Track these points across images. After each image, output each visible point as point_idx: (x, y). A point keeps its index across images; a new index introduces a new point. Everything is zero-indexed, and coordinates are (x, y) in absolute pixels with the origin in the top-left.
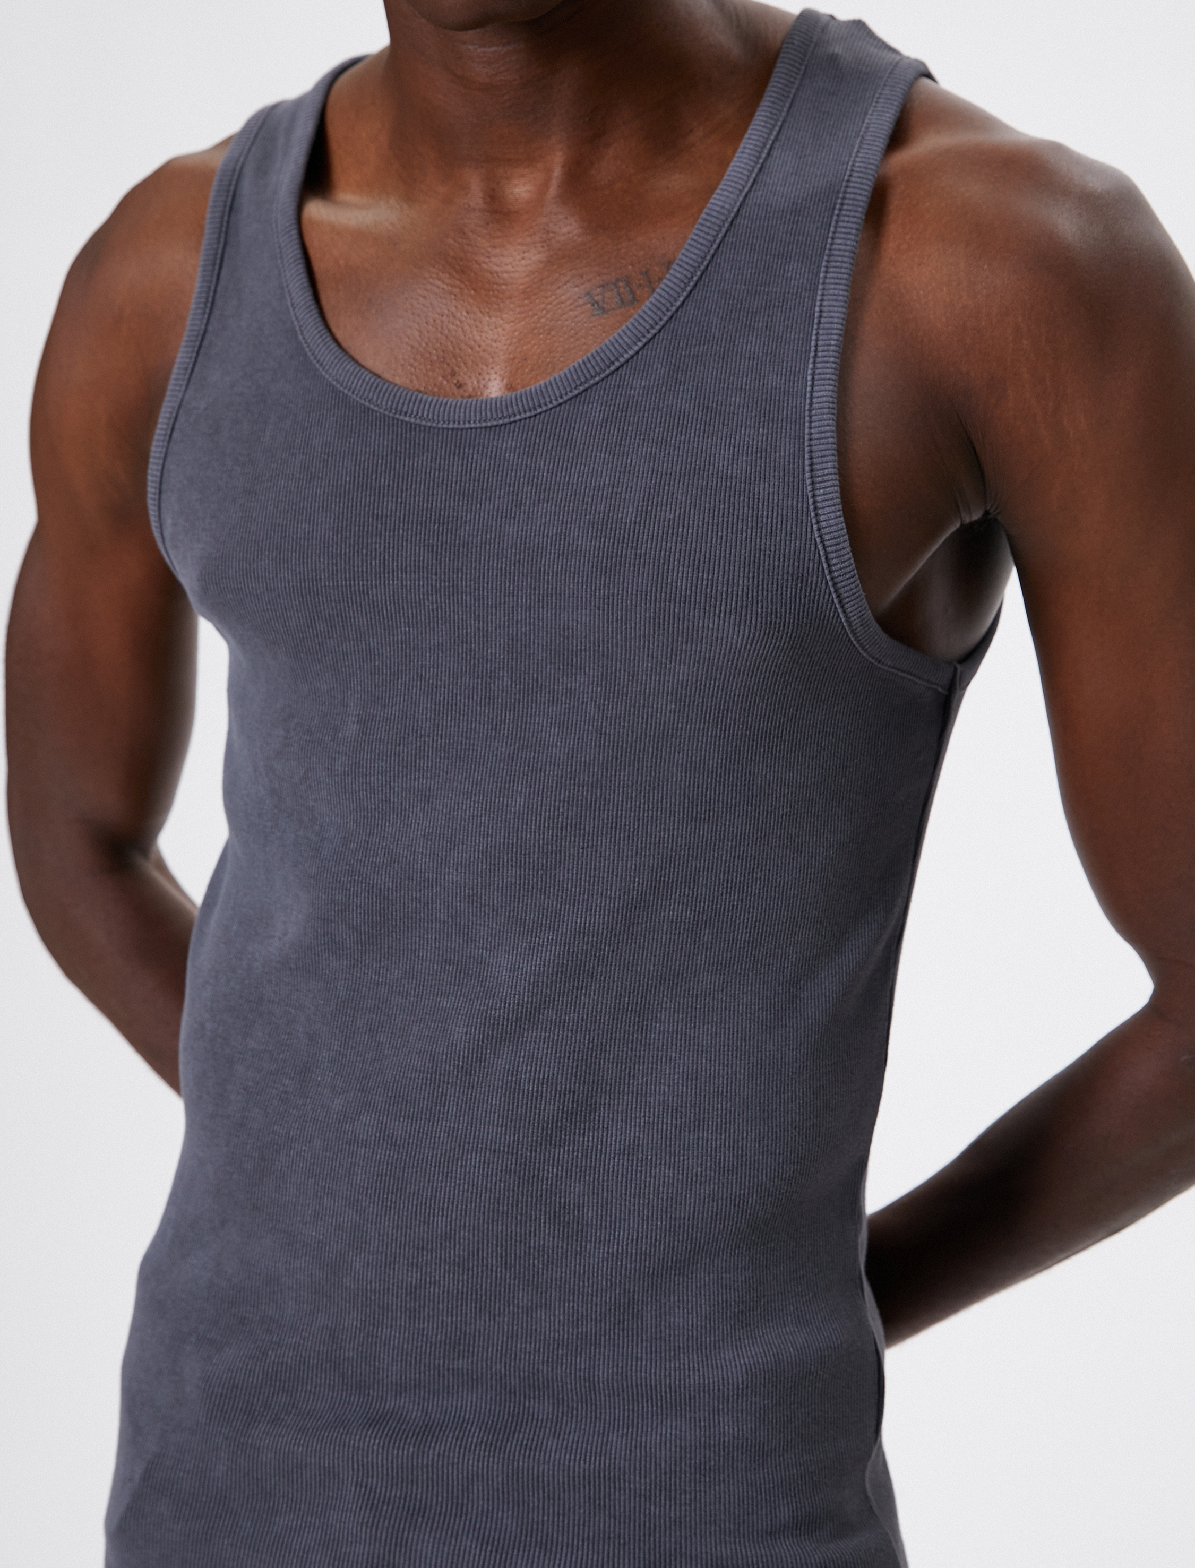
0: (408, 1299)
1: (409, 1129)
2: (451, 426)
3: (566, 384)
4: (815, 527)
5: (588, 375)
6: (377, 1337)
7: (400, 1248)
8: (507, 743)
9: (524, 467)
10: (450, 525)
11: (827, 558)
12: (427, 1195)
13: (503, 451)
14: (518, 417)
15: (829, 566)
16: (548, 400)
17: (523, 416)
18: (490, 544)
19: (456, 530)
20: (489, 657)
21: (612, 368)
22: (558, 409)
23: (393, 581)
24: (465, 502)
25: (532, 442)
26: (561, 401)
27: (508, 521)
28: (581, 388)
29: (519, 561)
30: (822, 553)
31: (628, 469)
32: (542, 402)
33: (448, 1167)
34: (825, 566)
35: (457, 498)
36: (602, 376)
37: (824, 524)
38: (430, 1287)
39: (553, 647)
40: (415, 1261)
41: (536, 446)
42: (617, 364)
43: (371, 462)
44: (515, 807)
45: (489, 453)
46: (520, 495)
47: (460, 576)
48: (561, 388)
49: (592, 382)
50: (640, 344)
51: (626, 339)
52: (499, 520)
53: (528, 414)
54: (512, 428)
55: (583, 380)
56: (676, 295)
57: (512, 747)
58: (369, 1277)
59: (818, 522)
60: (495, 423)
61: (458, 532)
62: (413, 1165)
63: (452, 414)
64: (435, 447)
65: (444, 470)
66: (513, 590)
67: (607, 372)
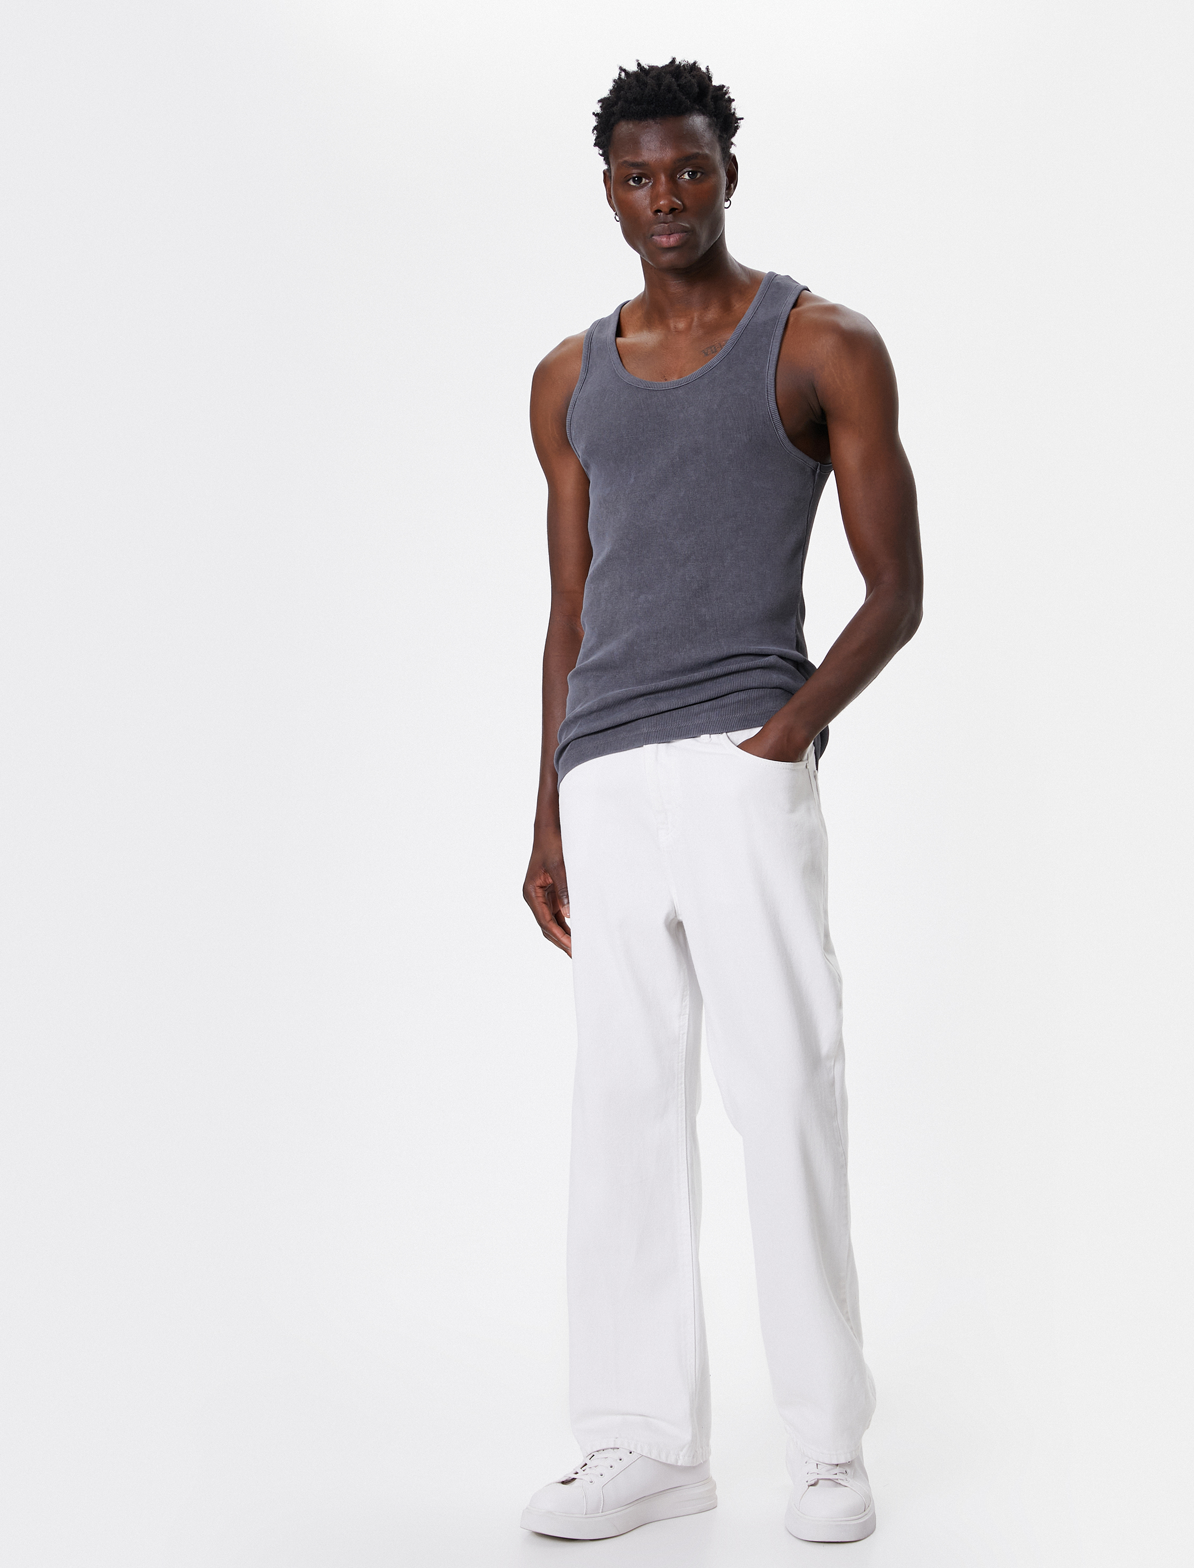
2: (663, 389)
5: (703, 372)
9: (685, 398)
14: (683, 385)
22: (695, 381)
24: (668, 409)
25: (687, 391)
26: (696, 379)
27: (680, 413)
28: (702, 375)
35: (665, 409)
36: (708, 371)
41: (689, 392)
45: (674, 396)
46: (684, 405)
49: (705, 373)
50: (718, 362)
51: (714, 361)
53: (686, 384)
56: (729, 348)
63: (664, 386)
65: (661, 401)
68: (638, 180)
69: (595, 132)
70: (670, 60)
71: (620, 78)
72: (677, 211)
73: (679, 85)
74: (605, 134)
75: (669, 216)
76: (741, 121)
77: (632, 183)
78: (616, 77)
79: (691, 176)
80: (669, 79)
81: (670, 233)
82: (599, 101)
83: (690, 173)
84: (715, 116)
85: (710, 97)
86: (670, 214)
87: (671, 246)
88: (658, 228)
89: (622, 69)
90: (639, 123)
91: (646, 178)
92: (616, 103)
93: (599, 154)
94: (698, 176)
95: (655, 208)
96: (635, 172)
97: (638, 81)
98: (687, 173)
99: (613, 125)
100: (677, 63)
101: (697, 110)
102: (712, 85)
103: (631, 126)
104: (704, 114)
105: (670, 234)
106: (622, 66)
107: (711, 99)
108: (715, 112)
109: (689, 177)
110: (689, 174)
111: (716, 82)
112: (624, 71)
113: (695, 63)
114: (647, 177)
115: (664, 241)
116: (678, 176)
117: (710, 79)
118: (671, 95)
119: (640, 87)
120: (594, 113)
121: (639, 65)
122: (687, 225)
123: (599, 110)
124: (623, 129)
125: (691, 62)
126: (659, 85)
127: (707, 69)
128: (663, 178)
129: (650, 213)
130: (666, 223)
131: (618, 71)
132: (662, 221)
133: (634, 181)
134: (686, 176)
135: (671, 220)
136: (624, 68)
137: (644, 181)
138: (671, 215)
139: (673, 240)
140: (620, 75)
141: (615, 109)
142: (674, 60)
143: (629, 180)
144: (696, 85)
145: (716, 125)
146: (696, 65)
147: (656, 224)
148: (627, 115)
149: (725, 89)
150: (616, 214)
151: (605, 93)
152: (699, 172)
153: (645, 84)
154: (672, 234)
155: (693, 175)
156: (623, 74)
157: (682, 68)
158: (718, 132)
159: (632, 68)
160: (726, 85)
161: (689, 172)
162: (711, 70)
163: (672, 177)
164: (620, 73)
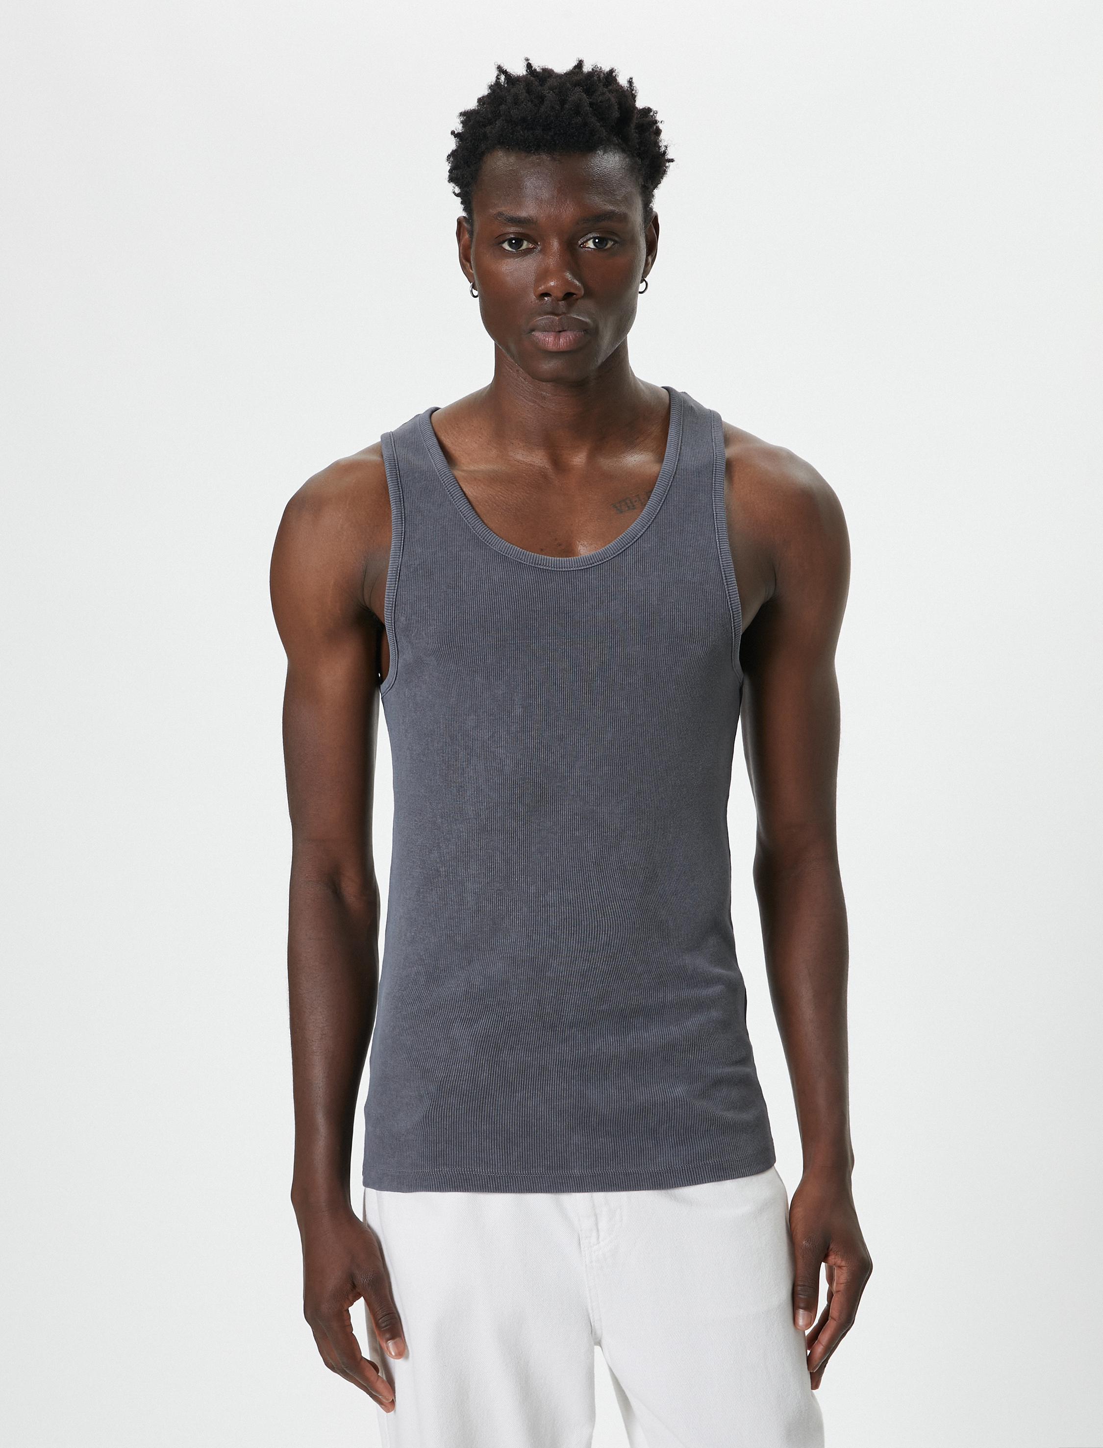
0: (581, 978)
1: (576, 895)
2: (564, 570)
3: (615, 548)
4: (729, 603)
5: (625, 544)
6: (563, 1000)
7: (579, 953)
8: (600, 710)
9: (602, 586)
10: (570, 614)
11: (733, 617)
12: (595, 925)
13: (590, 580)
14: (595, 564)
15: (734, 620)
16: (608, 556)
17: (598, 563)
18: (590, 621)
19: (573, 616)
20: (590, 672)
21: (635, 540)
22: (613, 559)
23: (543, 640)
24: (576, 603)
25: (604, 575)
26: (614, 555)
27: (598, 610)
28: (623, 549)
29: (605, 627)
30: (731, 614)
31: (650, 582)
32: (606, 557)
33: (603, 910)
34: (732, 620)
35: (571, 601)
36: (631, 543)
37: (732, 602)
38: (594, 970)
39: (622, 664)
40: (588, 958)
41: (606, 576)
42: (637, 538)
43: (527, 586)
44: (608, 738)
45: (584, 581)
46: (602, 598)
47: (576, 636)
48: (614, 550)
49: (627, 546)
50: (645, 529)
51: (639, 527)
52: (593, 610)
53: (600, 562)
54: (593, 570)
55: (623, 546)
56: (656, 508)
57: (604, 712)
58: (561, 970)
59: (730, 601)
60: (585, 567)
61: (574, 617)
62: (583, 912)
63: (563, 564)
64: (557, 580)
65: (563, 589)
66: (603, 640)
67: (633, 541)
68: (517, 242)
69: (452, 159)
70: (575, 63)
71: (497, 83)
72: (575, 296)
73: (591, 104)
74: (469, 166)
75: (560, 303)
76: (671, 164)
77: (506, 246)
78: (492, 80)
79: (597, 245)
80: (578, 94)
81: (561, 329)
82: (462, 114)
83: (597, 241)
84: (639, 155)
85: (633, 126)
86: (563, 300)
87: (561, 350)
88: (542, 320)
89: (501, 70)
90: (526, 157)
91: (529, 241)
92: (490, 122)
93: (454, 193)
94: (609, 246)
95: (542, 288)
96: (512, 230)
97: (529, 92)
98: (592, 240)
99: (483, 154)
100: (587, 68)
101: (615, 145)
102: (635, 108)
103: (512, 159)
104: (623, 151)
105: (560, 332)
106: (502, 65)
107: (636, 128)
108: (640, 148)
109: (595, 245)
110: (594, 242)
111: (640, 104)
112: (505, 72)
113: (612, 71)
114: (530, 239)
115: (549, 340)
116: (580, 242)
117: (634, 97)
118: (579, 120)
119: (532, 101)
120: (453, 133)
121: (529, 66)
122: (587, 320)
123: (459, 128)
124: (499, 163)
125: (606, 68)
126: (563, 102)
127: (630, 82)
128: (555, 244)
129: (533, 297)
130: (557, 315)
131: (495, 73)
132: (550, 310)
133: (510, 245)
134: (591, 244)
135: (564, 310)
136: (505, 68)
137: (525, 245)
138: (563, 302)
139: (564, 341)
140: (498, 78)
141: (488, 129)
142: (580, 64)
143: (504, 242)
144: (616, 107)
145: (640, 170)
146: (614, 74)
147: (540, 315)
148: (507, 142)
149: (652, 114)
150: (473, 287)
151: (472, 104)
152: (612, 240)
153: (542, 98)
154: (564, 331)
155: (601, 242)
156: (503, 78)
157: (595, 78)
158: (641, 180)
159: (519, 70)
160: (654, 108)
161: (595, 238)
162: (636, 83)
163: (571, 246)
164: (498, 75)
